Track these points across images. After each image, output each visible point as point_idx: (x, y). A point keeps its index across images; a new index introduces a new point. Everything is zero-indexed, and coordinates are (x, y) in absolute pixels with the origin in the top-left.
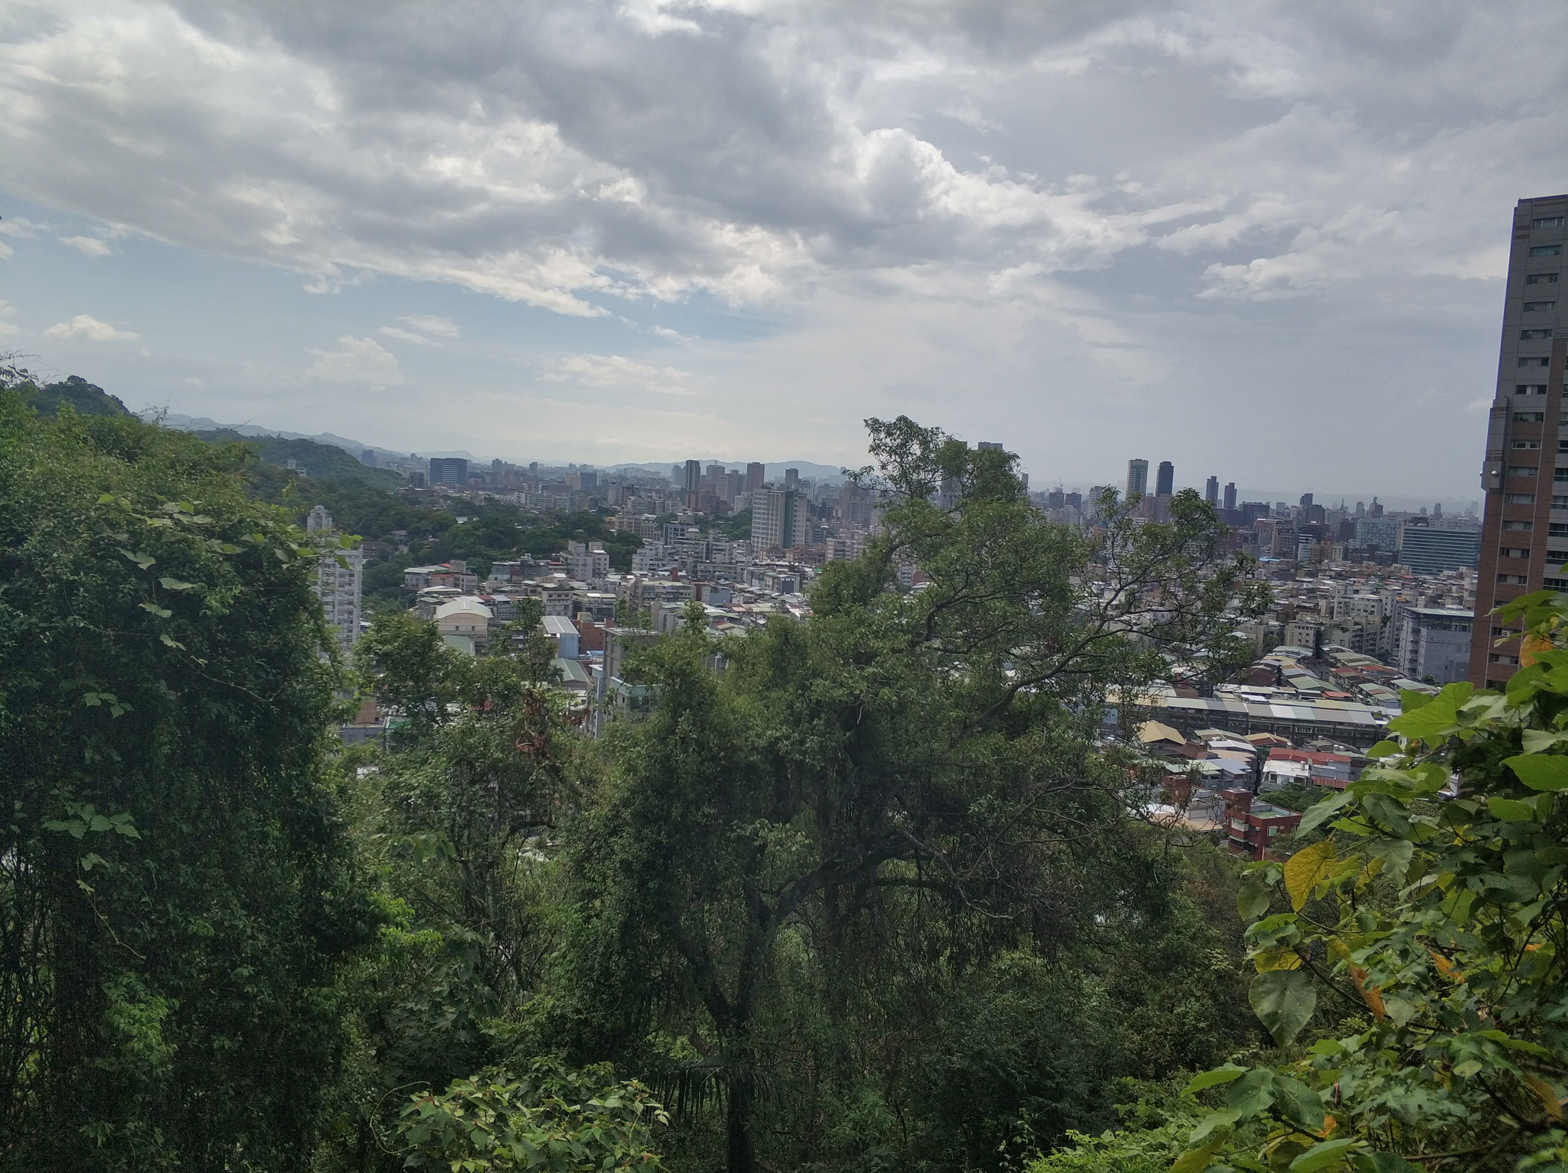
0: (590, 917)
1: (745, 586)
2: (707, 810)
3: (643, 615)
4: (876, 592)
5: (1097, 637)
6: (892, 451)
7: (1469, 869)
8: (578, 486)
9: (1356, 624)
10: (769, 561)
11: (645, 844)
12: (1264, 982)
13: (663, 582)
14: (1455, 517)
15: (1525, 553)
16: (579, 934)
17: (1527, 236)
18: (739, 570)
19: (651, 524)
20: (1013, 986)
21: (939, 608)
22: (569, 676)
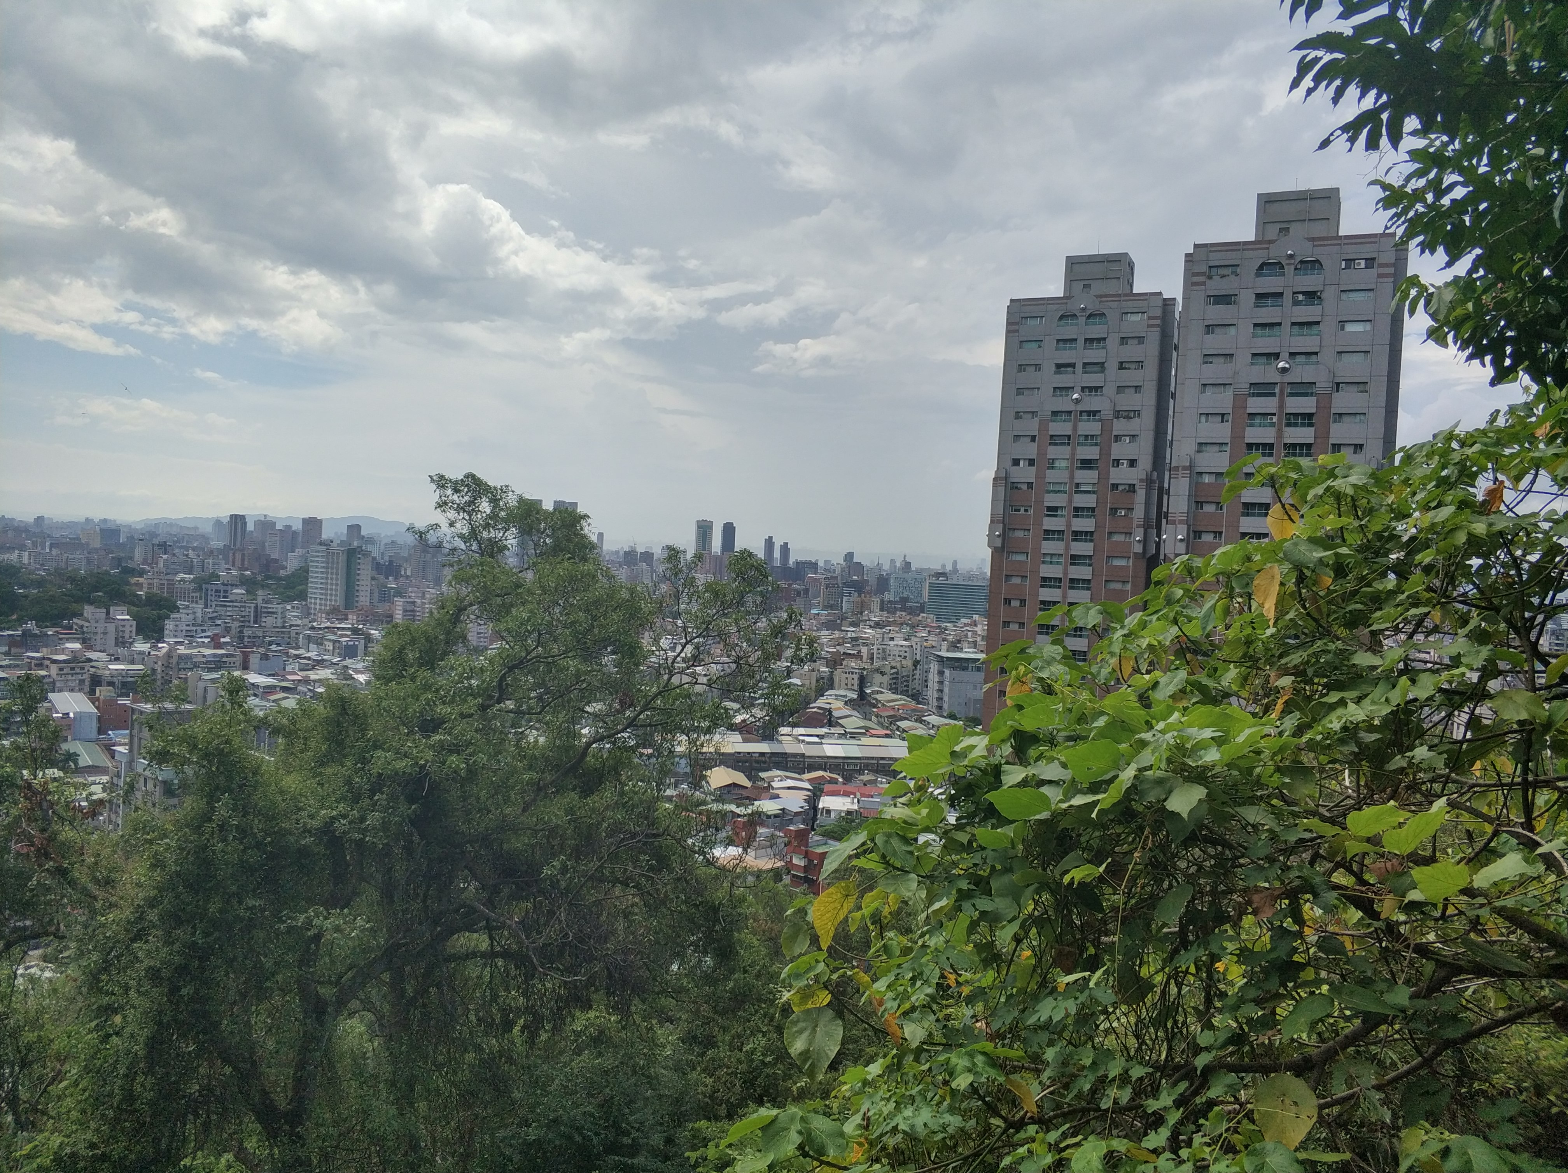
0: (108, 1036)
1: (301, 651)
2: (251, 902)
3: (178, 687)
4: (445, 654)
5: (666, 690)
6: (460, 509)
7: (963, 896)
8: (97, 544)
9: (892, 668)
10: (328, 625)
11: (177, 947)
12: (798, 1021)
13: (202, 650)
14: (968, 572)
15: (1023, 602)
16: (93, 1057)
17: (1017, 331)
18: (293, 634)
19: (187, 585)
20: (588, 1046)
21: (511, 669)
22: (85, 760)
